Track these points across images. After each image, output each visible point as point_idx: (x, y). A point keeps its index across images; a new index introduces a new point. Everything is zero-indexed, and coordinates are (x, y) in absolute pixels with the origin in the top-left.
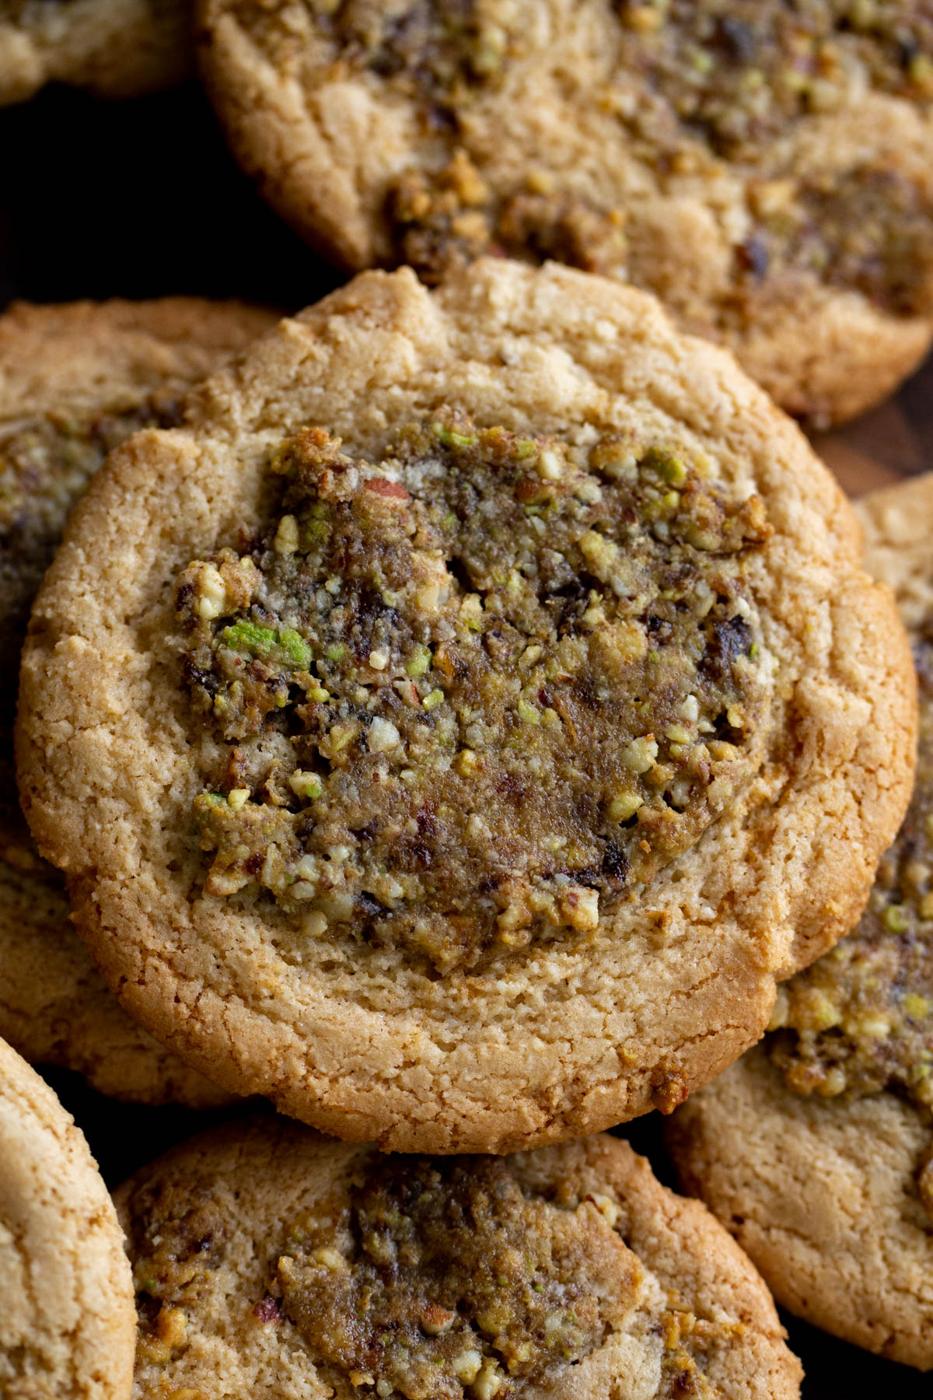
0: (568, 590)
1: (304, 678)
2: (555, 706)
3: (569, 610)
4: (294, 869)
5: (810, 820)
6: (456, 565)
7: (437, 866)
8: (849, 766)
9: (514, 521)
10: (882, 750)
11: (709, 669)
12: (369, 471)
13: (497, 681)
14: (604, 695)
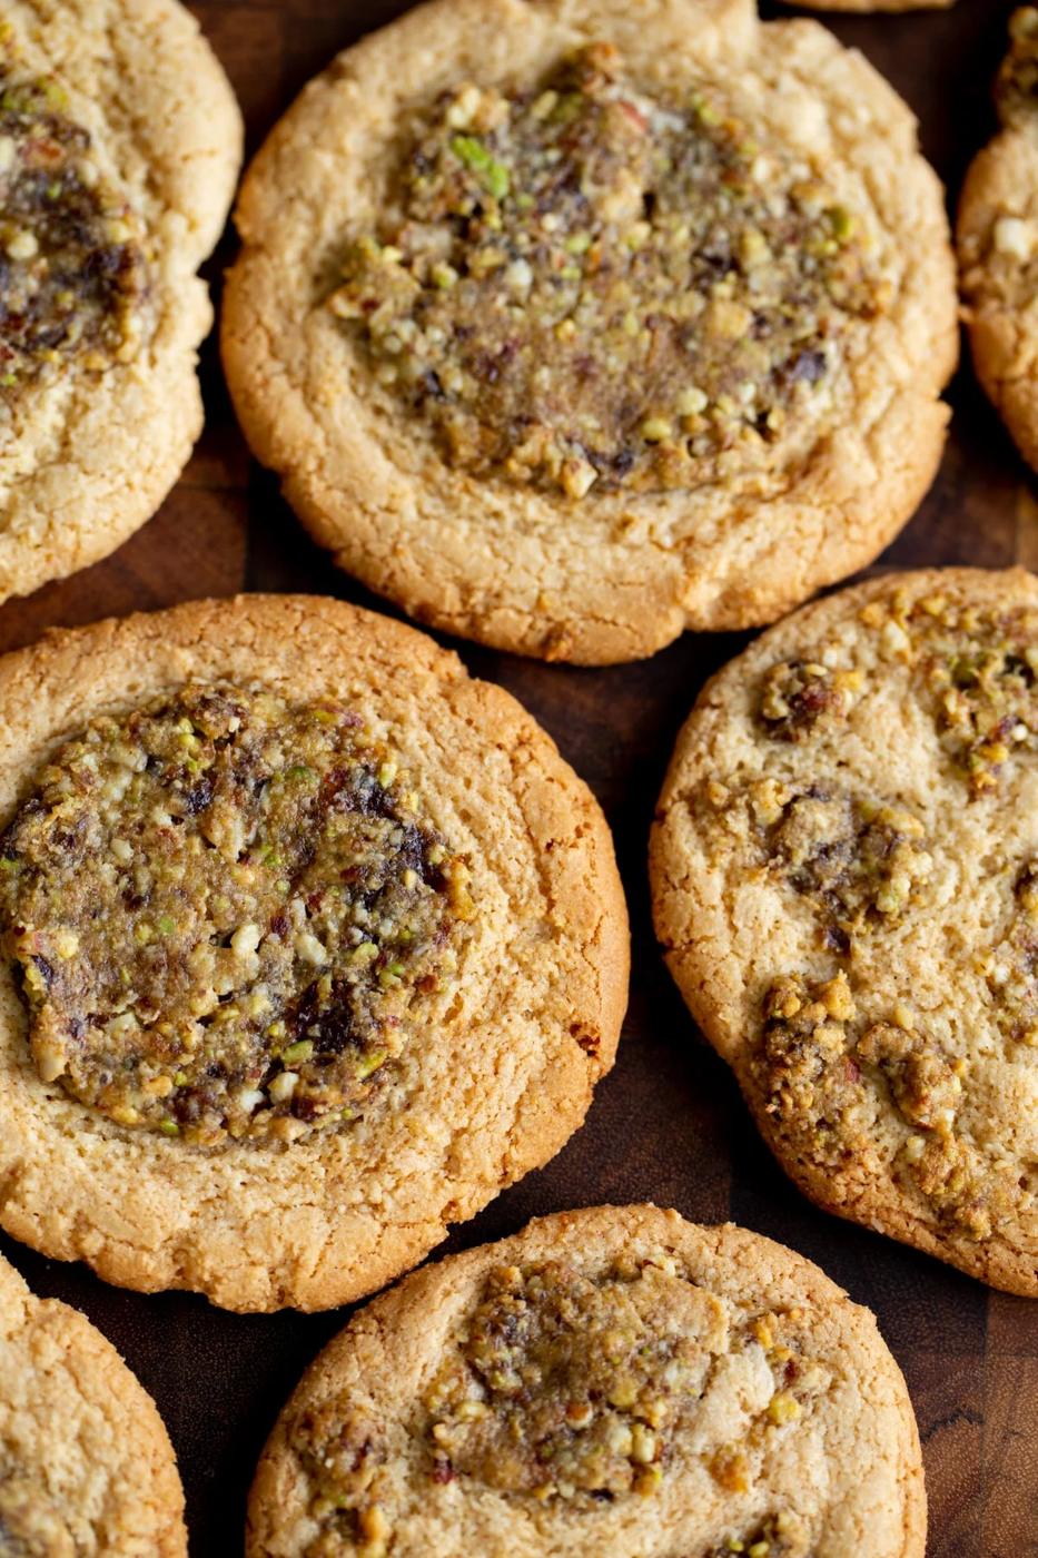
0: (716, 262)
1: (490, 205)
2: (653, 331)
3: (708, 275)
4: (396, 325)
5: (781, 525)
6: (650, 200)
7: (496, 384)
8: (834, 508)
9: (709, 193)
10: (866, 512)
11: (778, 377)
12: (630, 96)
13: (623, 290)
14: (692, 345)
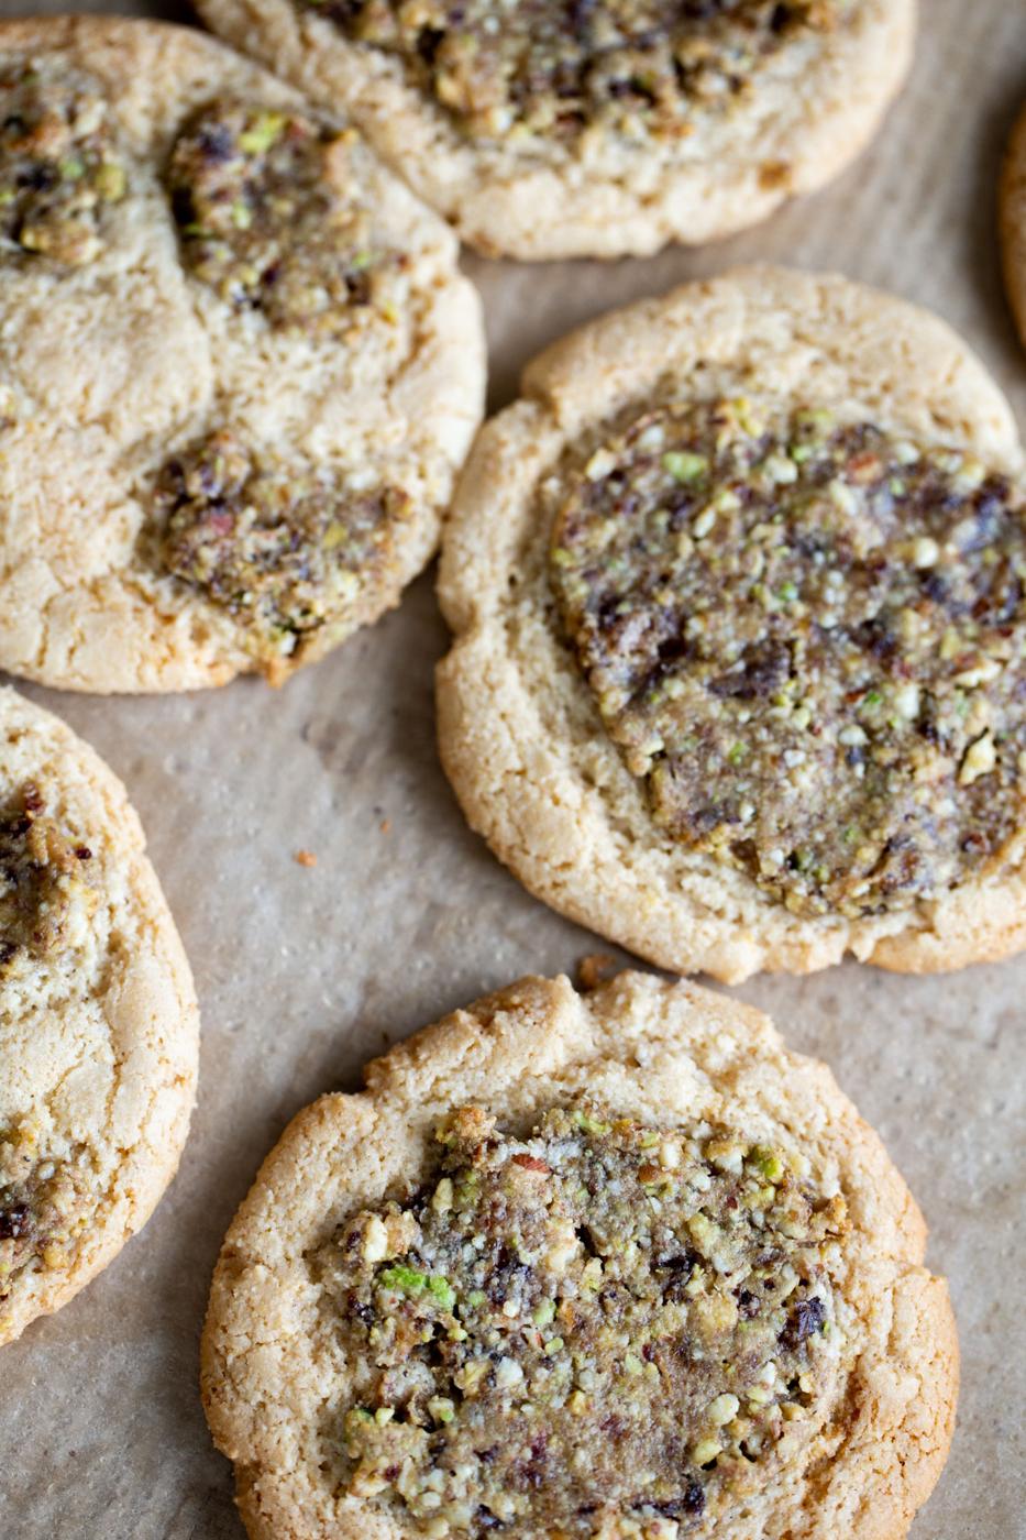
0: (675, 1263)
1: (447, 1320)
2: (656, 1360)
3: (675, 1278)
4: (425, 1481)
5: (860, 1477)
6: (583, 1233)
7: (544, 1489)
8: (896, 1432)
9: (636, 1199)
10: (925, 1421)
11: (787, 1341)
12: (518, 1148)
13: (609, 1337)
14: (698, 1355)
